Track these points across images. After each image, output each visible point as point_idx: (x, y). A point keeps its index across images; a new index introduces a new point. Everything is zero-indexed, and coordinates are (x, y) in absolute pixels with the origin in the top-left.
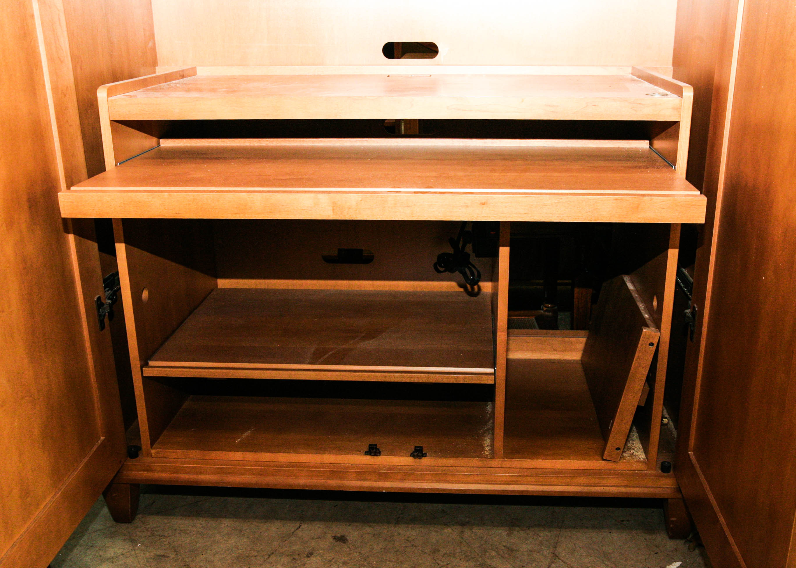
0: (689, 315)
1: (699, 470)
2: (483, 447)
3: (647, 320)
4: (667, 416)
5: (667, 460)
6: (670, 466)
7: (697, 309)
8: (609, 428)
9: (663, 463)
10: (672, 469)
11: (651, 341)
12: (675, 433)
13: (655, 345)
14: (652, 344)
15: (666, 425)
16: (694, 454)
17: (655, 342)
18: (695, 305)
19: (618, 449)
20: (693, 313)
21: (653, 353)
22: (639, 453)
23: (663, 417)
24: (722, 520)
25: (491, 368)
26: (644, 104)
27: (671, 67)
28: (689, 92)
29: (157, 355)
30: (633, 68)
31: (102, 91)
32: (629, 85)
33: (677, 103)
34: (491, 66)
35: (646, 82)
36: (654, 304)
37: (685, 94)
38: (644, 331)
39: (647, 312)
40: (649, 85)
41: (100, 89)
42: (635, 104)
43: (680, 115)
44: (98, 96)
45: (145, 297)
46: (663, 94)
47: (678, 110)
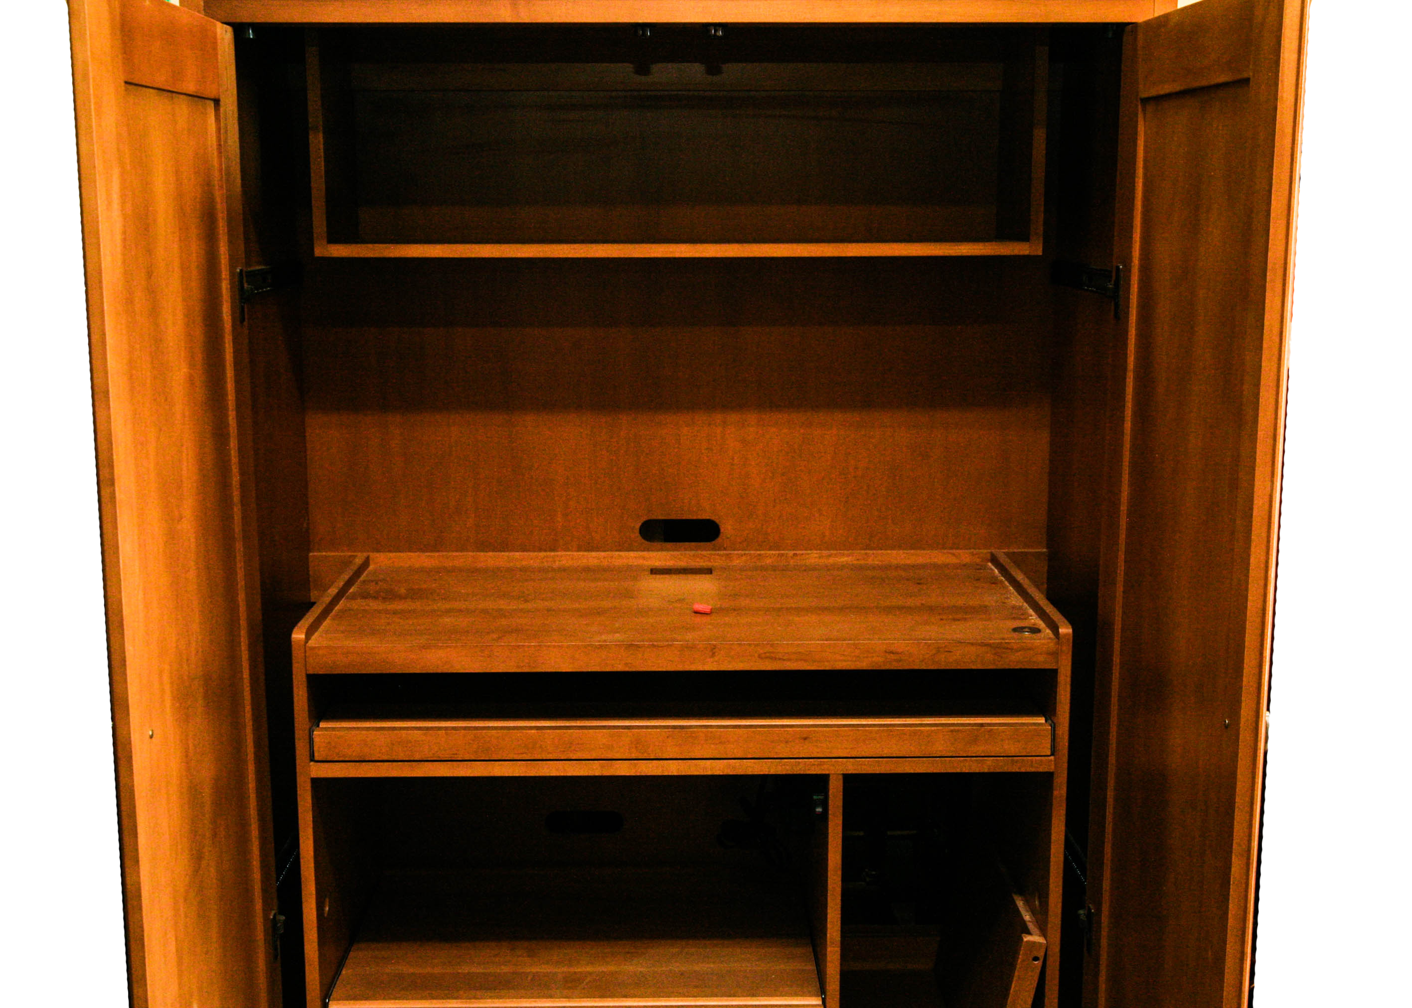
0: (1083, 917)
3: (1028, 924)
7: (1093, 911)
11: (1036, 954)
13: (1042, 960)
14: (1036, 959)
17: (1041, 954)
18: (1090, 905)
20: (1089, 915)
21: (1038, 971)
25: (817, 996)
26: (1011, 649)
27: (1045, 550)
28: (1067, 628)
29: (337, 992)
30: (992, 555)
31: (298, 635)
32: (990, 599)
33: (1052, 645)
34: (795, 552)
35: (1011, 588)
36: (1037, 902)
37: (1062, 631)
38: (1025, 940)
39: (1027, 911)
40: (1016, 600)
41: (295, 630)
42: (1000, 648)
43: (1057, 662)
44: (292, 640)
45: (327, 909)
46: (1035, 630)
47: (1055, 654)
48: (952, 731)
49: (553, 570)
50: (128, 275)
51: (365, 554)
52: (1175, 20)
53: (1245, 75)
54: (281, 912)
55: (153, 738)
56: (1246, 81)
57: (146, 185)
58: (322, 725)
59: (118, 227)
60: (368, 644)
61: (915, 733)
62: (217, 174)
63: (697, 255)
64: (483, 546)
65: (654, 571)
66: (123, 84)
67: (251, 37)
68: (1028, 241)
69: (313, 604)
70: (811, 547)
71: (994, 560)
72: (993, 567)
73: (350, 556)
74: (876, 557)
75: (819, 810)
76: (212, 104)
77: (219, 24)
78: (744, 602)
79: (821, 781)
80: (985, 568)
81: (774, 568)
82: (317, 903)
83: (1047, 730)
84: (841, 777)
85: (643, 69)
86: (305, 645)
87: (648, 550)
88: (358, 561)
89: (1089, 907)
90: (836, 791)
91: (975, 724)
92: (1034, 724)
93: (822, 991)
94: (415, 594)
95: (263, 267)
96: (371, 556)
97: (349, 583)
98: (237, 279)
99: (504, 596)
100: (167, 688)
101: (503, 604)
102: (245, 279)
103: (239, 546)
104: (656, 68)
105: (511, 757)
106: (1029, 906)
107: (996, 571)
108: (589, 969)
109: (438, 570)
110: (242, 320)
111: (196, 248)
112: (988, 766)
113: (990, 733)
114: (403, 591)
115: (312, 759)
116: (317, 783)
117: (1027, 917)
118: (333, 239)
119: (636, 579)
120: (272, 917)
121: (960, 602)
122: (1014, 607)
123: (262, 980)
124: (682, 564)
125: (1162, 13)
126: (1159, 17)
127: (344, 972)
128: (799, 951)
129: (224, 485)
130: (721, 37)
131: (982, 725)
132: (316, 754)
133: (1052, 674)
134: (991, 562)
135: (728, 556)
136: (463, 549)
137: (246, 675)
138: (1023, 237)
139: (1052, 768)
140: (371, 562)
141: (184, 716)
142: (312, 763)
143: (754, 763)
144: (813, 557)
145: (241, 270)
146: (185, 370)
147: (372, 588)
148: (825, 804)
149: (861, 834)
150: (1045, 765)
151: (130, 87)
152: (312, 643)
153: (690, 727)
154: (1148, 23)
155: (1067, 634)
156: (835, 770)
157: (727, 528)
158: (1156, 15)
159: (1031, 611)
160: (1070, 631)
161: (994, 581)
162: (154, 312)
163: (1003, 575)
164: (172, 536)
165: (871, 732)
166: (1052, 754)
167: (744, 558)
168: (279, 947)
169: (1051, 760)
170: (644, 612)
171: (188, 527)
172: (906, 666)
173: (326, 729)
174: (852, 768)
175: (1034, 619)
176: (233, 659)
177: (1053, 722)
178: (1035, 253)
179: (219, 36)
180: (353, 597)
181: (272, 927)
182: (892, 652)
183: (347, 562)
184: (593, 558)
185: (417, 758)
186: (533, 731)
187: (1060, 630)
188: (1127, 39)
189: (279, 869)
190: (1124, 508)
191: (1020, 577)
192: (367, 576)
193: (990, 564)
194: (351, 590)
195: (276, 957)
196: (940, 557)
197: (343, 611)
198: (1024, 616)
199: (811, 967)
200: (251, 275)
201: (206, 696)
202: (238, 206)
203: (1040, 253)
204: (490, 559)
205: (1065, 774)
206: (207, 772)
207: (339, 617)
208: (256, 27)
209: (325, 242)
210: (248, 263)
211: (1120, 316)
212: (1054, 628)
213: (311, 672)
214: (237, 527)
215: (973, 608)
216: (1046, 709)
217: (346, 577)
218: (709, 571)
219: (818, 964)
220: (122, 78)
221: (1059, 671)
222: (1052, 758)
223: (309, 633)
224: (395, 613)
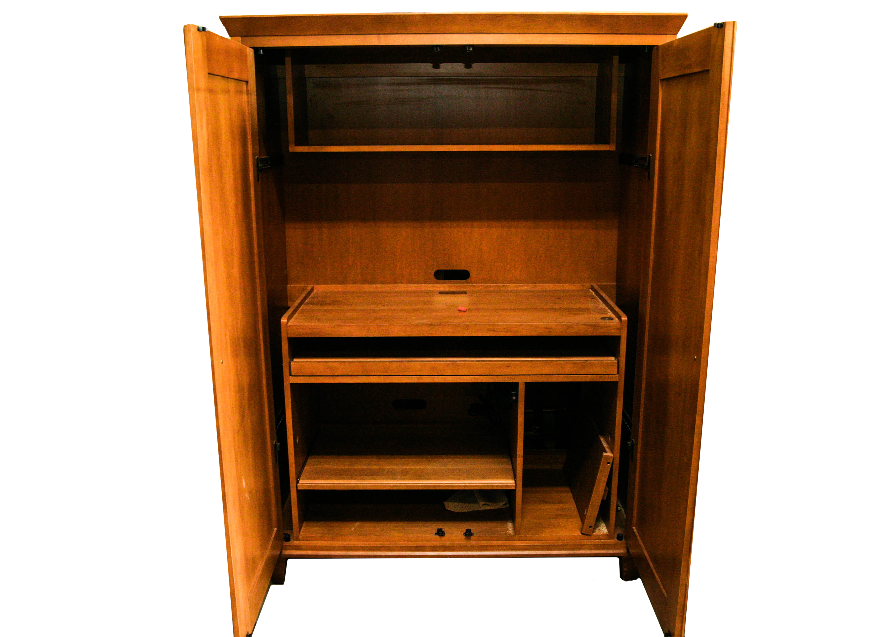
0: (630, 445)
1: (638, 537)
2: (508, 529)
3: (605, 448)
4: (620, 505)
5: (622, 533)
6: (622, 536)
8: (585, 514)
9: (618, 535)
10: (623, 537)
11: (609, 461)
12: (625, 517)
13: (611, 463)
14: (609, 463)
15: (620, 511)
16: (636, 528)
17: (611, 461)
18: (633, 440)
19: (591, 527)
20: (633, 443)
21: (610, 468)
22: (604, 529)
23: (617, 506)
24: (651, 565)
25: (513, 479)
26: (601, 327)
27: (615, 284)
28: (625, 317)
29: (303, 476)
30: (592, 286)
31: (284, 320)
32: (591, 305)
33: (619, 326)
34: (504, 284)
35: (600, 300)
36: (610, 439)
37: (623, 319)
38: (604, 455)
39: (605, 443)
40: (602, 305)
41: (282, 318)
42: (595, 326)
43: (620, 332)
44: (281, 322)
45: (298, 440)
46: (611, 319)
47: (620, 329)
48: (573, 363)
49: (395, 292)
50: (210, 159)
51: (312, 285)
52: (675, 45)
53: (708, 68)
54: (278, 441)
55: (223, 364)
56: (708, 71)
57: (217, 119)
58: (295, 360)
59: (206, 138)
60: (313, 324)
61: (557, 364)
62: (247, 114)
63: (461, 150)
64: (364, 282)
65: (441, 293)
66: (207, 73)
67: (262, 53)
68: (608, 144)
69: (289, 308)
70: (510, 282)
71: (592, 288)
72: (592, 291)
73: (306, 286)
74: (539, 287)
75: (514, 398)
76: (245, 83)
77: (248, 48)
78: (481, 306)
79: (515, 386)
80: (588, 292)
81: (494, 292)
82: (294, 438)
83: (616, 363)
84: (524, 383)
85: (436, 66)
86: (287, 324)
87: (437, 284)
88: (309, 288)
89: (632, 440)
90: (522, 389)
91: (584, 360)
92: (610, 360)
93: (515, 477)
94: (335, 302)
95: (266, 157)
96: (314, 286)
97: (305, 298)
98: (256, 161)
99: (375, 303)
100: (229, 341)
101: (373, 307)
102: (259, 162)
103: (258, 281)
104: (442, 65)
105: (378, 374)
106: (606, 440)
107: (594, 293)
108: (413, 467)
109: (345, 293)
110: (258, 180)
111: (238, 148)
112: (589, 379)
113: (591, 364)
114: (328, 301)
115: (290, 375)
116: (292, 385)
117: (605, 445)
118: (297, 144)
119: (433, 296)
120: (274, 443)
121: (577, 306)
122: (601, 309)
123: (271, 471)
124: (452, 289)
125: (670, 41)
126: (668, 43)
127: (305, 468)
128: (505, 460)
129: (251, 253)
130: (471, 51)
131: (587, 361)
132: (292, 373)
133: (618, 338)
134: (591, 289)
135: (474, 287)
136: (355, 283)
137: (261, 337)
138: (607, 142)
139: (618, 380)
140: (314, 289)
141: (236, 355)
142: (291, 377)
143: (486, 377)
144: (511, 287)
145: (258, 158)
146: (234, 202)
147: (315, 301)
148: (517, 396)
149: (532, 411)
150: (615, 378)
151: (210, 75)
152: (290, 324)
153: (457, 361)
154: (663, 46)
155: (625, 320)
156: (521, 381)
157: (473, 274)
158: (667, 41)
159: (609, 311)
160: (626, 319)
161: (593, 298)
162: (221, 175)
163: (596, 295)
164: (229, 276)
165: (538, 363)
166: (618, 373)
167: (481, 287)
168: (277, 456)
169: (617, 376)
170: (438, 310)
171: (236, 271)
172: (553, 334)
173: (296, 362)
174: (529, 379)
175: (610, 314)
176: (256, 331)
177: (618, 359)
178: (612, 150)
179: (248, 53)
180: (307, 304)
181: (274, 447)
182: (547, 328)
183: (303, 289)
184: (413, 287)
185: (336, 374)
186: (388, 363)
187: (622, 319)
188: (654, 52)
189: (277, 423)
190: (651, 265)
191: (604, 295)
192: (313, 295)
193: (590, 290)
194: (306, 301)
195: (276, 461)
196: (567, 287)
197: (303, 310)
198: (605, 312)
199: (510, 467)
200: (262, 160)
201: (245, 347)
202: (256, 129)
203: (615, 150)
204: (367, 287)
205: (623, 382)
206: (245, 380)
207: (301, 313)
208: (264, 49)
209: (294, 145)
210: (260, 155)
211: (650, 178)
212: (619, 318)
213: (290, 336)
214: (257, 273)
215: (583, 309)
216: (615, 353)
217: (303, 295)
218: (465, 293)
219: (513, 466)
220: (207, 71)
221: (621, 337)
222: (617, 375)
223: (289, 319)
224: (326, 311)
